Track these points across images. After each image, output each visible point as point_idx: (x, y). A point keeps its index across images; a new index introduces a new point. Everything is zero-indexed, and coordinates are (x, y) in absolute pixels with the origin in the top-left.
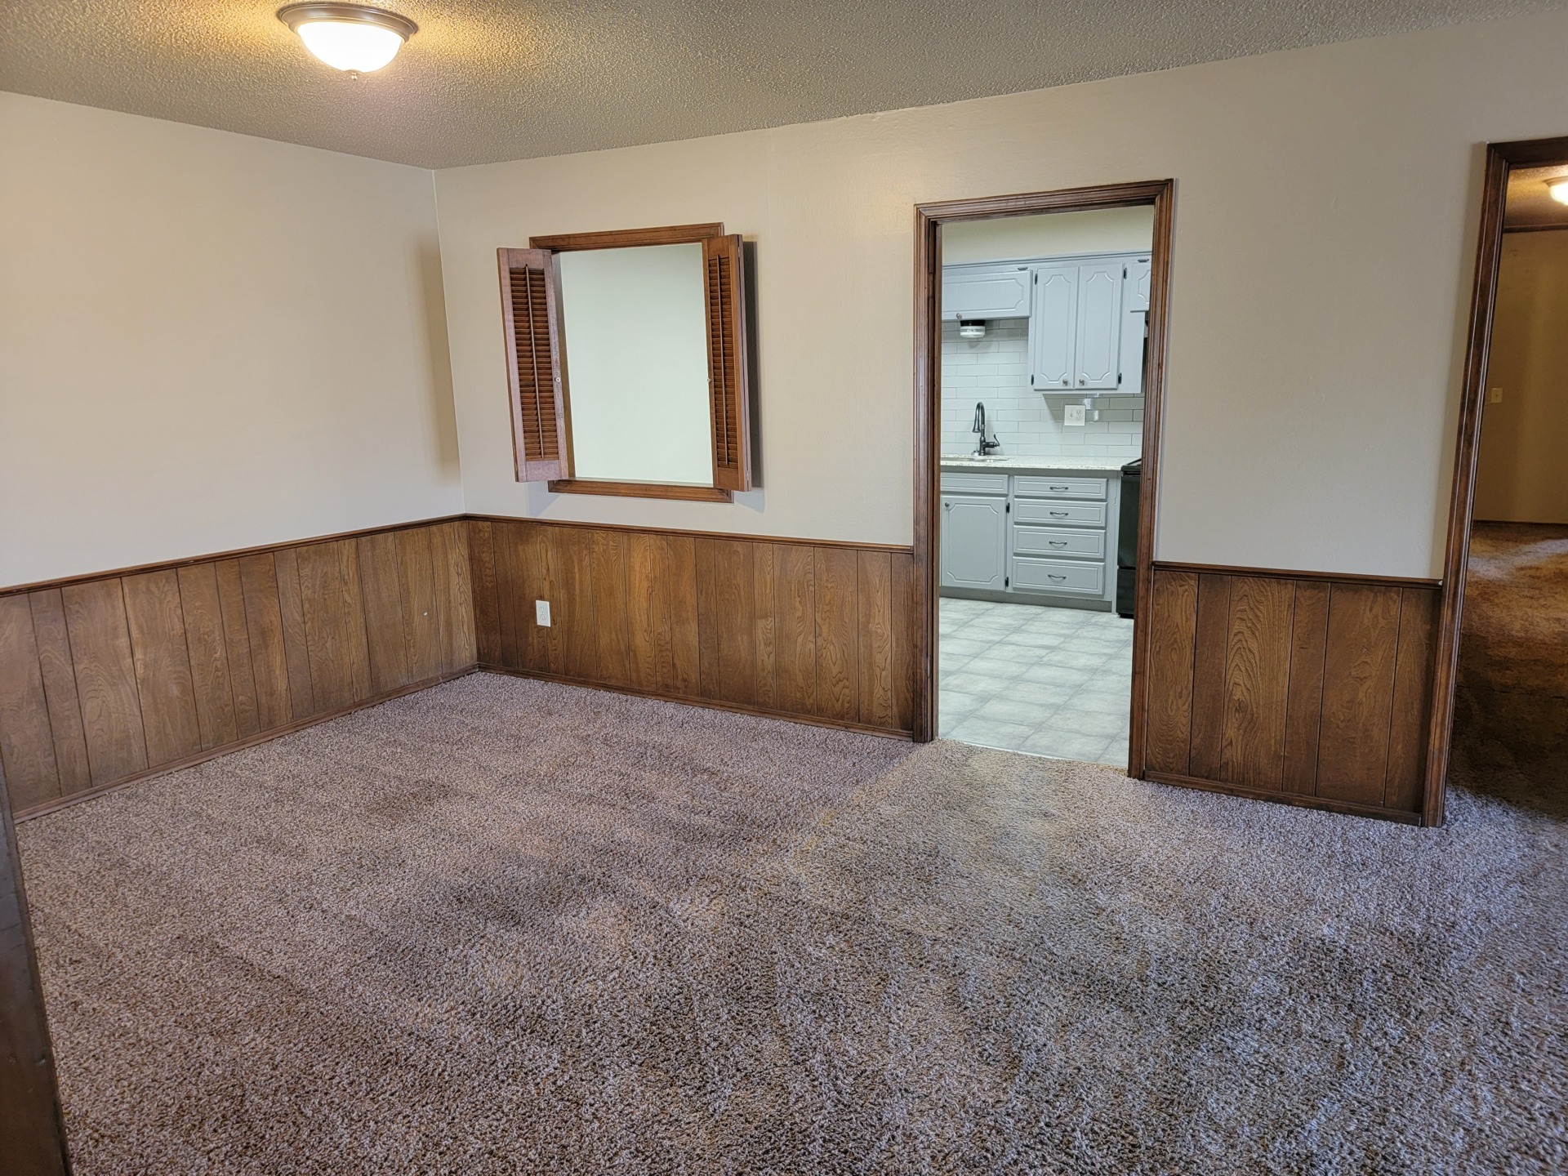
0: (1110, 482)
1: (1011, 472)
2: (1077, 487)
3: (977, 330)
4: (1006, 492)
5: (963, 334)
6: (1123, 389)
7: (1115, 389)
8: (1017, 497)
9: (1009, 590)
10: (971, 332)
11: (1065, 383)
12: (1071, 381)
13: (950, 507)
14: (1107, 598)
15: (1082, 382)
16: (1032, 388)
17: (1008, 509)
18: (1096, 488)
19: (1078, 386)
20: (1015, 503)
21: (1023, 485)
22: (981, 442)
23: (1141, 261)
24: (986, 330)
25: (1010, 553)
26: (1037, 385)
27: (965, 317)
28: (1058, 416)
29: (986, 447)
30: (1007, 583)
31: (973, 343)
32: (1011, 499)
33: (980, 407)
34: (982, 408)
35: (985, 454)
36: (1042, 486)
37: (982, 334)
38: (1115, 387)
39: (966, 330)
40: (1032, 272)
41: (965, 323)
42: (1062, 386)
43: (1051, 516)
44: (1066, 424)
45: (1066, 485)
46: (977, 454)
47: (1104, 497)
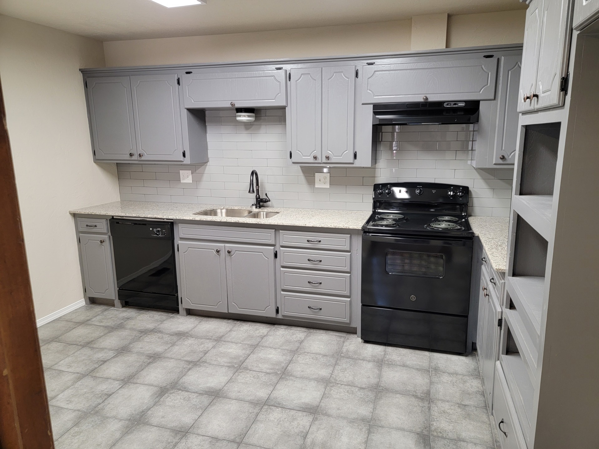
0: (353, 237)
1: (277, 228)
2: (327, 241)
3: (249, 116)
4: (273, 243)
5: (238, 118)
6: (358, 163)
7: (353, 163)
8: (282, 247)
9: (280, 316)
10: (244, 117)
11: (315, 158)
12: (319, 157)
13: (232, 253)
14: (353, 325)
15: (328, 158)
16: (290, 161)
17: (276, 255)
18: (342, 241)
19: (324, 160)
20: (282, 251)
21: (286, 238)
22: (257, 199)
23: (369, 64)
24: (256, 117)
25: (279, 290)
26: (294, 159)
27: (239, 105)
28: (311, 182)
29: (261, 202)
30: (277, 311)
31: (247, 126)
32: (278, 248)
33: (254, 173)
34: (256, 174)
35: (260, 207)
36: (301, 239)
37: (252, 119)
38: (352, 161)
39: (240, 116)
40: (286, 71)
41: (239, 110)
42: (312, 160)
43: (308, 262)
44: (316, 186)
45: (319, 239)
46: (254, 207)
47: (348, 249)
